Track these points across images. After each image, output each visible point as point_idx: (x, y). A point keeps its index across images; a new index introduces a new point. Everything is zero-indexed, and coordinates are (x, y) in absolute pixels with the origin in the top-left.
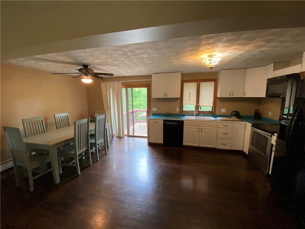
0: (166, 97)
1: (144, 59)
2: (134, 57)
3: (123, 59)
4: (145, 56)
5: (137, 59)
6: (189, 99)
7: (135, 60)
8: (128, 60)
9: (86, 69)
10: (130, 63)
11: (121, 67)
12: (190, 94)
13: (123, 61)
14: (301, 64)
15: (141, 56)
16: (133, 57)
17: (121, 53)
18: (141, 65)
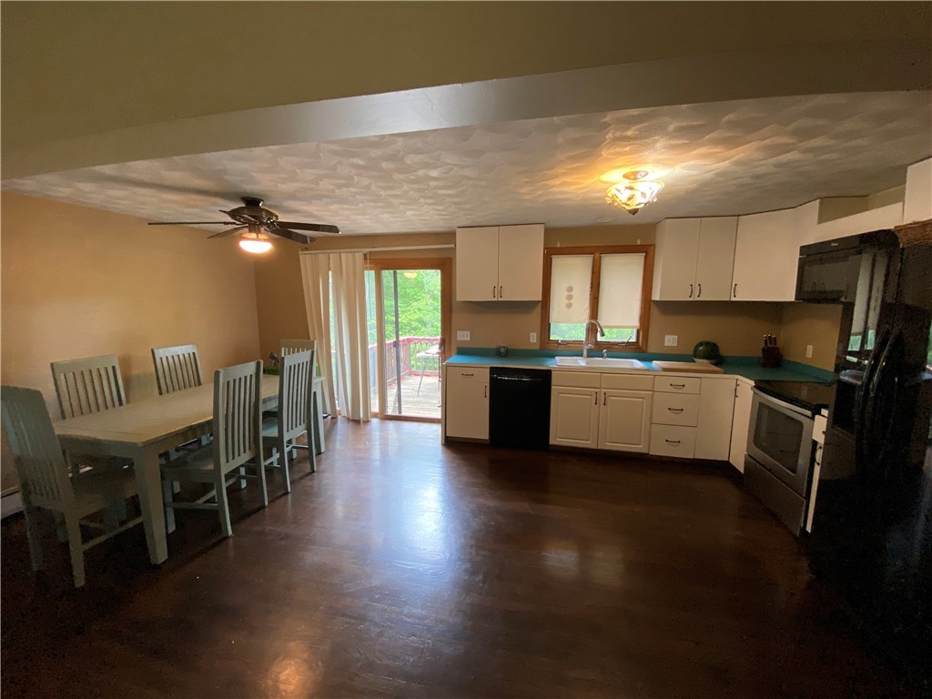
0: (500, 299)
1: (433, 183)
2: (401, 176)
3: (365, 182)
4: (434, 173)
5: (410, 182)
6: (569, 306)
7: (406, 187)
8: (382, 184)
9: (252, 211)
10: (390, 192)
11: (361, 204)
12: (570, 289)
13: (368, 187)
14: (901, 204)
15: (421, 173)
16: (397, 176)
17: (361, 162)
18: (422, 200)
